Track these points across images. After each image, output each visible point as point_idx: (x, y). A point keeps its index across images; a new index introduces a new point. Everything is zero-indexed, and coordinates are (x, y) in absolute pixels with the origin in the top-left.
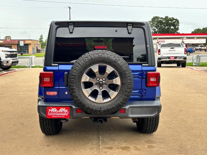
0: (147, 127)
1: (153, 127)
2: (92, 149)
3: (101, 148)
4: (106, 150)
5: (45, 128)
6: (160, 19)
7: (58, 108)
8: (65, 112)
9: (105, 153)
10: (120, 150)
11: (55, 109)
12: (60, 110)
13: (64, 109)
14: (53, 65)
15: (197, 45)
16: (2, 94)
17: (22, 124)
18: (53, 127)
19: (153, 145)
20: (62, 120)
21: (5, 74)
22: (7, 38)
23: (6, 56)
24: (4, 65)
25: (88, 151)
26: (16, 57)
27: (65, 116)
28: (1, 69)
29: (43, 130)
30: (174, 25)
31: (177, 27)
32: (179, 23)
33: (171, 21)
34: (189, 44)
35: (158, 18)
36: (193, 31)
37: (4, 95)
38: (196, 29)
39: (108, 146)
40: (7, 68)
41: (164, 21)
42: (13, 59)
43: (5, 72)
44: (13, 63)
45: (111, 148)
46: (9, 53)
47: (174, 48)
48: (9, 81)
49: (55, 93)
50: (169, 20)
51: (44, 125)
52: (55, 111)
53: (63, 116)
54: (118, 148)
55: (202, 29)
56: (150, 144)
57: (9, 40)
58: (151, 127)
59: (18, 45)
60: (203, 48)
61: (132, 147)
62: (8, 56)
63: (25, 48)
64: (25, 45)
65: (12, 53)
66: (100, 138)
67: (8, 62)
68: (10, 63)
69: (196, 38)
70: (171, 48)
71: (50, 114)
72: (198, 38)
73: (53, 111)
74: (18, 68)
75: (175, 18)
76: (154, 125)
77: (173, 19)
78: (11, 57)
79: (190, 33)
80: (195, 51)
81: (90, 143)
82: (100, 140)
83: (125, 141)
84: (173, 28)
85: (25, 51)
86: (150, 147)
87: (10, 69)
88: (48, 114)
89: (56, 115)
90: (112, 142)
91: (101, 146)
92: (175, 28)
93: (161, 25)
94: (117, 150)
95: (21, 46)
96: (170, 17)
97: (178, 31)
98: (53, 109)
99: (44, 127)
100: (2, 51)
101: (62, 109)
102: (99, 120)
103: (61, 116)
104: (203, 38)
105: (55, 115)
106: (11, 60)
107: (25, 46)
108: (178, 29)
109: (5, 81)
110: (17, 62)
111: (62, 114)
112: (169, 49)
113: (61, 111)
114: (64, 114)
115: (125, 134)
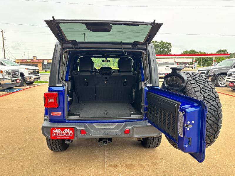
0: (151, 143)
1: (156, 143)
2: (97, 167)
3: (106, 166)
4: (111, 169)
5: (52, 146)
6: (156, 43)
7: (62, 129)
8: (69, 133)
9: (110, 172)
10: (125, 168)
11: (59, 130)
12: (64, 131)
13: (69, 130)
14: (57, 85)
15: (186, 63)
16: (21, 108)
17: (33, 139)
18: (60, 145)
19: (157, 161)
20: (66, 141)
21: (27, 88)
22: (34, 57)
23: (29, 73)
24: (27, 81)
25: (93, 170)
26: (38, 74)
27: (70, 137)
28: (26, 84)
29: (50, 148)
30: (167, 48)
31: (170, 49)
32: (171, 46)
33: (165, 44)
34: (179, 63)
35: (155, 43)
36: (183, 52)
37: (22, 109)
38: (185, 51)
39: (112, 164)
40: (30, 83)
41: (160, 45)
42: (35, 76)
43: (28, 87)
44: (35, 79)
45: (116, 166)
46: (32, 71)
47: (169, 66)
48: (29, 95)
49: (60, 114)
50: (164, 44)
51: (51, 143)
52: (59, 132)
53: (68, 137)
54: (122, 166)
55: (189, 51)
56: (154, 161)
57: (36, 59)
58: (154, 143)
59: (43, 63)
60: (190, 66)
61: (136, 164)
62: (31, 73)
63: (48, 66)
64: (48, 63)
65: (34, 71)
66: (106, 155)
67: (30, 78)
68: (33, 79)
69: (184, 58)
70: (167, 66)
71: (54, 135)
72: (186, 58)
73: (57, 132)
74: (40, 83)
75: (168, 42)
76: (157, 141)
77: (167, 43)
78: (33, 74)
79: (180, 54)
80: (184, 68)
81: (96, 160)
82: (106, 157)
83: (130, 158)
84: (167, 50)
85: (48, 68)
86: (154, 164)
87: (33, 84)
88: (53, 135)
89: (61, 136)
90: (117, 159)
91: (106, 164)
92: (168, 50)
93: (158, 48)
94: (122, 169)
95: (45, 64)
96: (164, 41)
97: (170, 53)
98: (57, 130)
99: (50, 145)
100: (26, 69)
101: (66, 129)
102: (104, 141)
103: (66, 136)
104: (190, 58)
105: (59, 136)
106: (33, 77)
107: (48, 65)
108: (170, 51)
109: (26, 95)
110: (39, 78)
111: (67, 135)
112: (165, 67)
113: (66, 132)
114: (68, 135)
115: (130, 149)
